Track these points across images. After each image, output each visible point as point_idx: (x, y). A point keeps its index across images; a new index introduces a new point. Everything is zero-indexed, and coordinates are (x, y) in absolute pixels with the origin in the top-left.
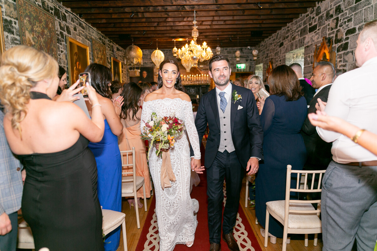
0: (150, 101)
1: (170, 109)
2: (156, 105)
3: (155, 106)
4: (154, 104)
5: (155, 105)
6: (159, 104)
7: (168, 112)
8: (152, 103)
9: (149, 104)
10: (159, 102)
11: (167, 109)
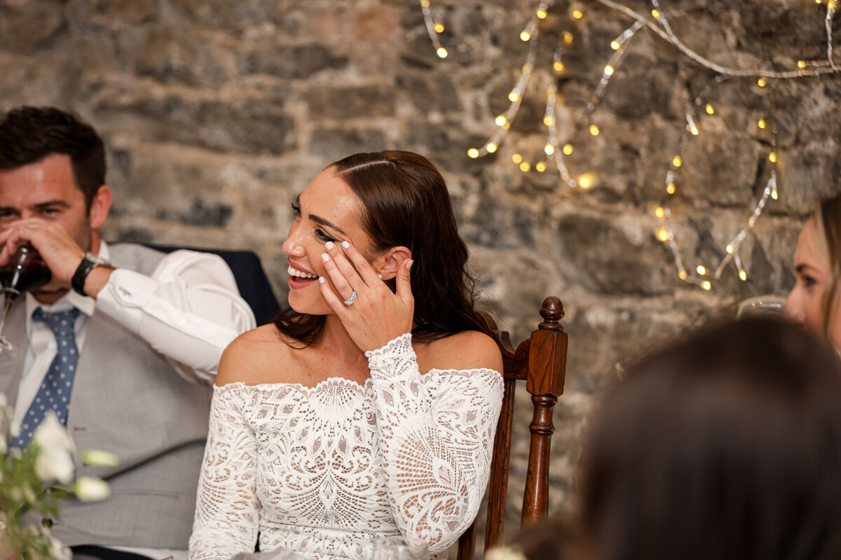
0: (241, 385)
1: (335, 446)
2: (270, 414)
3: (260, 422)
4: (257, 409)
5: (264, 413)
6: (287, 409)
7: (321, 466)
8: (248, 398)
9: (236, 400)
10: (288, 400)
11: (324, 446)
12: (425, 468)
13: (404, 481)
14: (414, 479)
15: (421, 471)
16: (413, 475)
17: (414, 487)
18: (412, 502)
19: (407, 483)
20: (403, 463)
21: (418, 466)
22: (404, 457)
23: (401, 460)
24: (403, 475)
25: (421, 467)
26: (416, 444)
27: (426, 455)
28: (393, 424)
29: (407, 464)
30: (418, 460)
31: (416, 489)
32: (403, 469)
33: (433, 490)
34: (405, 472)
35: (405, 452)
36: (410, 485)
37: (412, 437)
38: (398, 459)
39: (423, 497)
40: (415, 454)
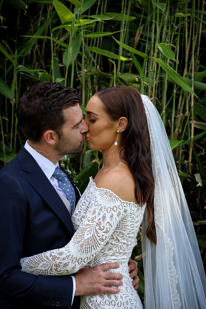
12: (89, 241)
13: (96, 247)
14: (94, 243)
15: (90, 242)
16: (93, 244)
17: (97, 242)
18: (102, 240)
19: (96, 245)
20: (90, 250)
21: (89, 244)
22: (87, 250)
23: (89, 251)
24: (94, 248)
25: (89, 243)
26: (81, 248)
27: (85, 242)
28: (76, 260)
29: (90, 248)
30: (87, 245)
31: (97, 241)
32: (92, 249)
33: (96, 234)
34: (93, 248)
35: (85, 251)
36: (97, 244)
37: (79, 250)
38: (89, 252)
39: (99, 237)
40: (85, 247)
